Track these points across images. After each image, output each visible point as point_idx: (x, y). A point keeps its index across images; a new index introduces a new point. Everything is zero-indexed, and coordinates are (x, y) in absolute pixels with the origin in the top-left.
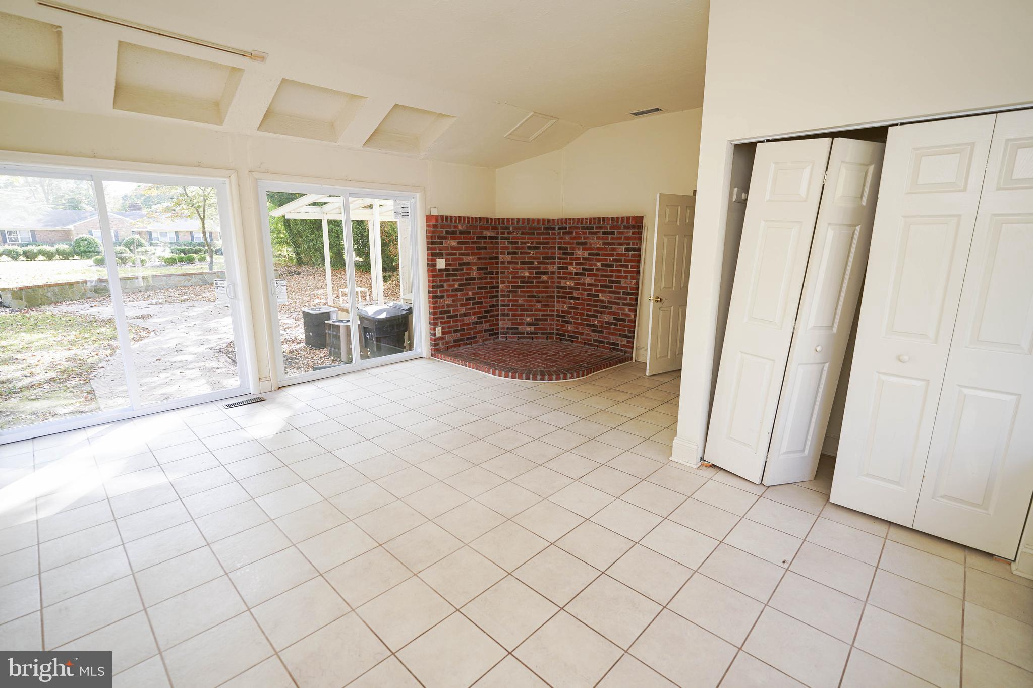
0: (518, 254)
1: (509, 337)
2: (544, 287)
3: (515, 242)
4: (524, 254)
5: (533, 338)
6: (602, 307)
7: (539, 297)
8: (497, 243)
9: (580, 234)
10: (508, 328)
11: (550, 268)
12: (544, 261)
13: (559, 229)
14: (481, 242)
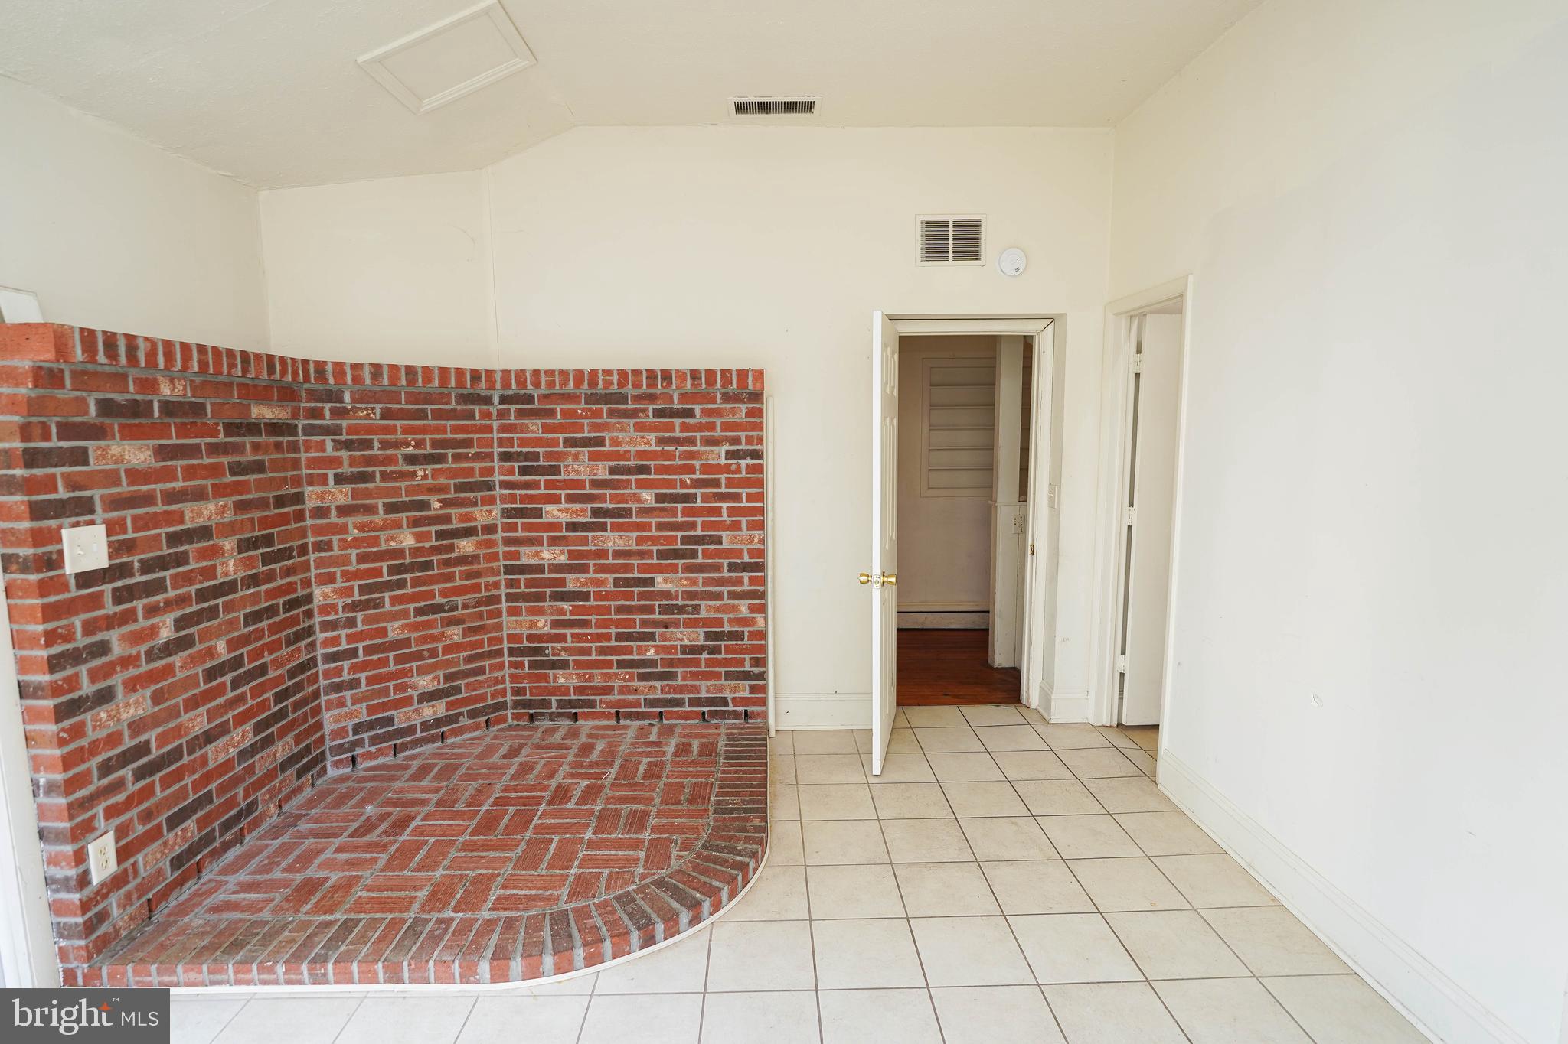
0: (374, 481)
1: (362, 755)
2: (469, 575)
3: (362, 441)
4: (395, 480)
5: (443, 736)
6: (665, 610)
7: (454, 608)
8: (294, 447)
9: (580, 417)
10: (357, 729)
11: (482, 516)
12: (462, 495)
13: (504, 400)
14: (243, 445)
